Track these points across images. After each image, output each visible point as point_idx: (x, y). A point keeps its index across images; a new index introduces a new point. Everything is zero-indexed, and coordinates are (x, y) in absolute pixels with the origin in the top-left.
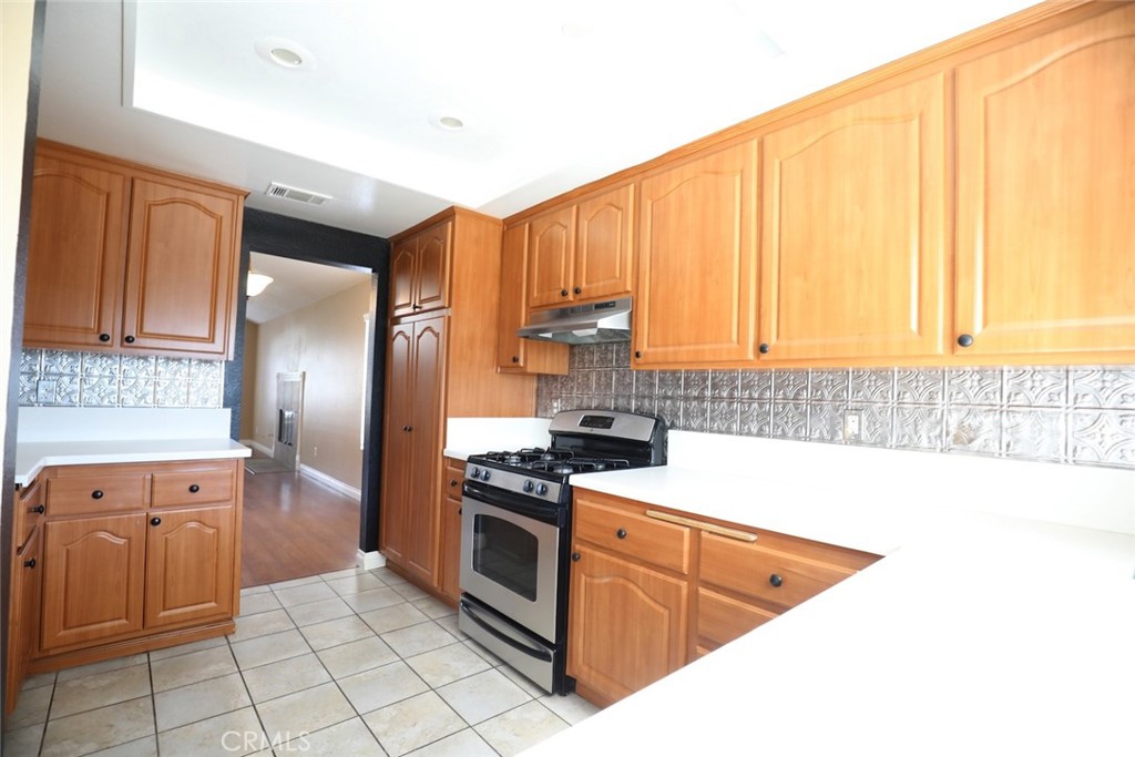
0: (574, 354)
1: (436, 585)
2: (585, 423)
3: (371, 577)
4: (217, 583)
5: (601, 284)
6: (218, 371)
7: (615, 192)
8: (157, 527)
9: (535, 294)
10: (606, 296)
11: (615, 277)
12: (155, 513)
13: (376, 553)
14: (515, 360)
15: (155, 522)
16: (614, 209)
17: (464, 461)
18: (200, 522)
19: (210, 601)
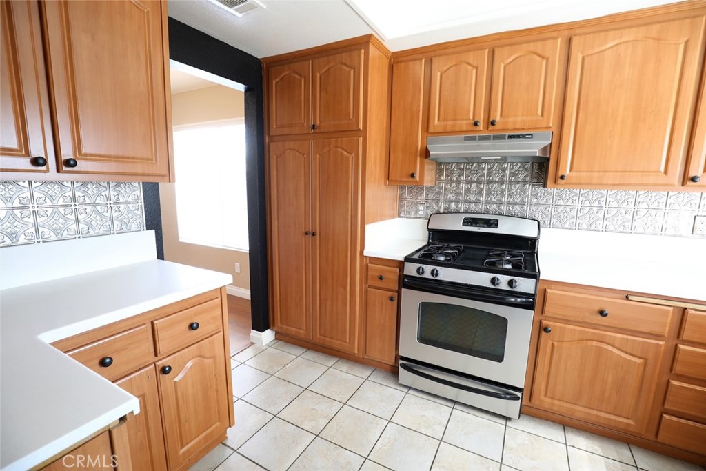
0: (441, 170)
1: (356, 352)
2: (467, 222)
3: (270, 349)
4: (218, 405)
5: (519, 119)
6: (137, 192)
7: (540, 43)
8: (167, 375)
9: (436, 122)
10: (523, 129)
11: (537, 115)
12: (165, 362)
13: (269, 330)
14: (413, 176)
15: (164, 371)
16: (537, 58)
17: (400, 261)
18: (200, 356)
19: (215, 423)
